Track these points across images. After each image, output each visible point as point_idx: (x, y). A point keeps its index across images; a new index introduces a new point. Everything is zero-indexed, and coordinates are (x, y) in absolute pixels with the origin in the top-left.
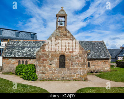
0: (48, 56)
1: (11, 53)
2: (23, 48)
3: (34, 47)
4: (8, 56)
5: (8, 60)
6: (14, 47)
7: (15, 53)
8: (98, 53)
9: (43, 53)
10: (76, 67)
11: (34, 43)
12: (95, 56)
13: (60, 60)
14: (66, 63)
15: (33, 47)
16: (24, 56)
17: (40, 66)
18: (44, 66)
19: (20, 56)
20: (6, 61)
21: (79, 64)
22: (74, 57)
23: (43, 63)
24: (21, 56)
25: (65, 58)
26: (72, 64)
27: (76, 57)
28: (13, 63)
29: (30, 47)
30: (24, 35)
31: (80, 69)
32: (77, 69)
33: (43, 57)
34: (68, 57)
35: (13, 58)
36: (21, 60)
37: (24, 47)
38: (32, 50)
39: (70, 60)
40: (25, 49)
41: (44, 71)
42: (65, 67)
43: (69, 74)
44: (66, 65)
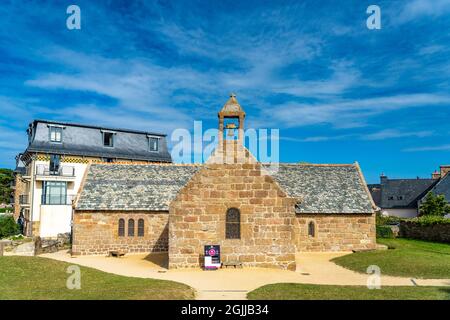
0: (198, 212)
1: (99, 200)
2: (131, 184)
3: (162, 183)
4: (90, 206)
5: (90, 217)
6: (106, 182)
7: (109, 201)
8: (339, 197)
9: (186, 203)
10: (266, 238)
11: (160, 172)
12: (329, 207)
13: (227, 220)
14: (242, 227)
15: (158, 183)
16: (134, 207)
17: (180, 234)
18: (190, 235)
19: (123, 206)
20: (84, 220)
21: (273, 230)
22: (262, 214)
23: (185, 226)
24: (126, 208)
25: (239, 214)
26: (256, 230)
27: (267, 212)
28: (105, 226)
29: (151, 183)
30: (127, 141)
31: (278, 242)
32: (268, 242)
33: (186, 213)
34: (247, 213)
35: (103, 211)
36: (126, 217)
37: (135, 183)
38: (156, 191)
39: (252, 220)
40: (138, 189)
41: (188, 247)
42: (239, 237)
43: (249, 254)
44: (242, 232)
